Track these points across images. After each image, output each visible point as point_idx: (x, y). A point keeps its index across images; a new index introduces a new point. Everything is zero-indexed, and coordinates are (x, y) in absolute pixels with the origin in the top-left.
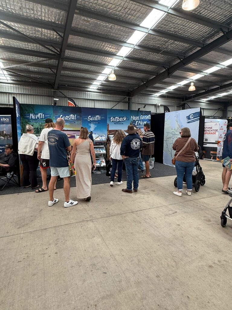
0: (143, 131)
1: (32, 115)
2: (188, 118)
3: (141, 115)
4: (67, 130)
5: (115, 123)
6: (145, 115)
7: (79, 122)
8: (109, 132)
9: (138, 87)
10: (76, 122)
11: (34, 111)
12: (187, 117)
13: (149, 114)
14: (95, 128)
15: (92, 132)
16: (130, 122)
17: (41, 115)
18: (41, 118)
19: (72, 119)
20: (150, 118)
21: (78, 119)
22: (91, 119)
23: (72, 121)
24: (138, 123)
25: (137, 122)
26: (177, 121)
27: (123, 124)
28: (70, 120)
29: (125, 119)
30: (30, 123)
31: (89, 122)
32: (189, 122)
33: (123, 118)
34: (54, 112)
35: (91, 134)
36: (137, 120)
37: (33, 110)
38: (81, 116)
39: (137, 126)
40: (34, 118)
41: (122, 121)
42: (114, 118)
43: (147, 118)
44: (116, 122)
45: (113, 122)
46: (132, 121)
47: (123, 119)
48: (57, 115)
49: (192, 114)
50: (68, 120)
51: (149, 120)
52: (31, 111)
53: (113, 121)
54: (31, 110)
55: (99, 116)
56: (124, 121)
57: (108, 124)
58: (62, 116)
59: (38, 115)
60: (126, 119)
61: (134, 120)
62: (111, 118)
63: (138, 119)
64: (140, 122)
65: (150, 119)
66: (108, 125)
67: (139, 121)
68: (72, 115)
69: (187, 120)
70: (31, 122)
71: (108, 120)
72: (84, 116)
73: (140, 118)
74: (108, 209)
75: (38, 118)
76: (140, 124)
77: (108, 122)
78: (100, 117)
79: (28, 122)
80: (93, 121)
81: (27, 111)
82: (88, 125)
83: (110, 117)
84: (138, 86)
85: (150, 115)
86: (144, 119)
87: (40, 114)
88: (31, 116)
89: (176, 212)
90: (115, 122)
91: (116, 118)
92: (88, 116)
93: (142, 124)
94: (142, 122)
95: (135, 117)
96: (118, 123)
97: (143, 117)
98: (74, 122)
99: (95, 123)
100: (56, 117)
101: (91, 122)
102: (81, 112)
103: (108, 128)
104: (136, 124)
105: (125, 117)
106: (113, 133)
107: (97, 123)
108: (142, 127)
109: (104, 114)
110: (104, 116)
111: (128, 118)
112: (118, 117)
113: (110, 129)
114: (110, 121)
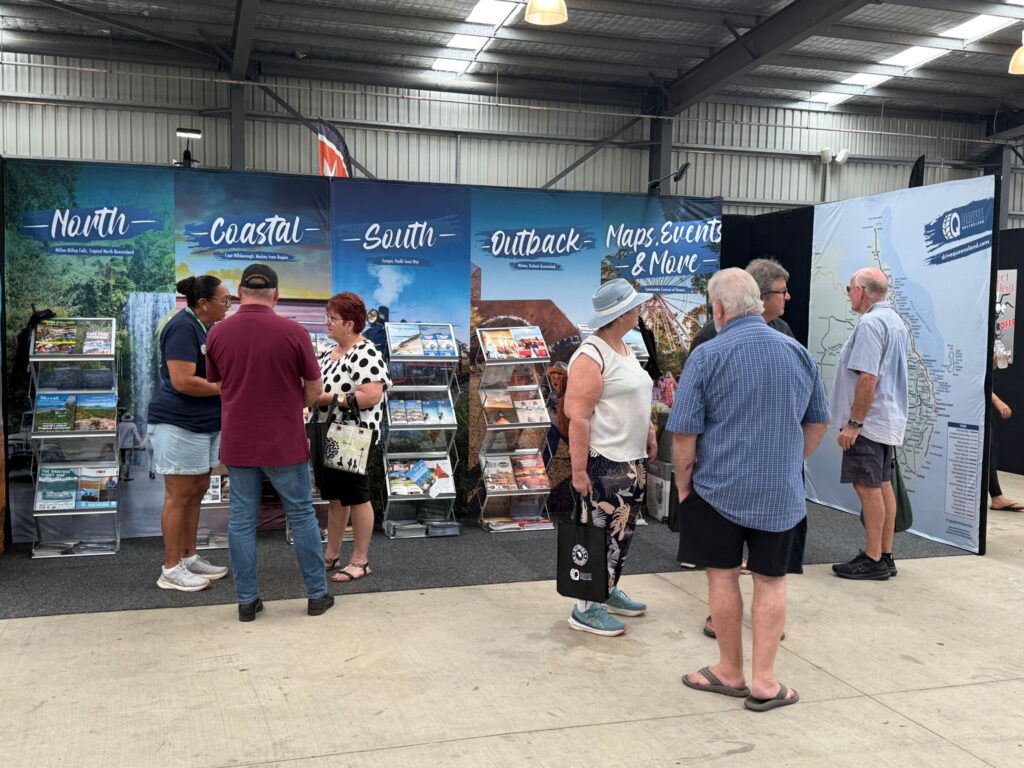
0: (674, 311)
1: (63, 215)
2: (935, 233)
3: (663, 219)
5: (515, 266)
6: (685, 219)
7: (318, 254)
8: (480, 312)
9: (707, 60)
10: (297, 257)
11: (72, 197)
12: (928, 227)
13: (711, 216)
14: (405, 288)
15: (384, 310)
16: (597, 258)
17: (108, 216)
18: (110, 231)
19: (278, 240)
20: (715, 236)
21: (307, 242)
22: (384, 242)
23: (277, 249)
24: (645, 264)
25: (643, 255)
26: (876, 253)
27: (558, 267)
28: (266, 243)
29: (571, 243)
30: (54, 257)
31: (368, 260)
32: (937, 260)
33: (563, 236)
34: (179, 203)
35: (379, 320)
36: (641, 248)
37: (71, 191)
38: (325, 225)
39: (642, 282)
40: (72, 235)
41: (556, 254)
42: (511, 234)
43: (697, 239)
44: (518, 256)
45: (503, 259)
46: (614, 252)
47: (564, 243)
48: (194, 215)
49: (956, 215)
50: (257, 245)
51: (712, 246)
52: (59, 199)
53: (502, 255)
54: (60, 190)
55: (424, 226)
56: (565, 253)
57: (473, 270)
58: (220, 221)
59: (96, 218)
60: (577, 244)
61: (626, 249)
62: (495, 239)
63: (646, 240)
64: (660, 256)
65: (718, 240)
66: (477, 276)
67: (654, 255)
68: (277, 219)
69: (923, 249)
70: (53, 251)
71: (476, 246)
72: (342, 227)
73: (656, 235)
74: (384, 715)
75: (93, 232)
76: (657, 267)
77: (477, 258)
78: (431, 230)
79: (43, 256)
80: (393, 255)
81: (36, 194)
82: (367, 273)
84: (707, 54)
85: (714, 222)
86: (682, 241)
87: (105, 211)
88: (59, 225)
89: (747, 749)
90: (515, 261)
91: (518, 234)
92: (366, 224)
93: (669, 272)
94: (672, 259)
95: (628, 231)
96: (534, 266)
97: (677, 228)
98: (286, 258)
99: (401, 261)
100: (190, 228)
101: (381, 255)
102: (329, 206)
103: (478, 287)
104: (638, 269)
105: (572, 231)
106: (502, 317)
107: (412, 264)
108: (672, 287)
109: (452, 216)
110: (456, 224)
111: (589, 236)
112: (533, 231)
113: (488, 294)
114: (487, 253)
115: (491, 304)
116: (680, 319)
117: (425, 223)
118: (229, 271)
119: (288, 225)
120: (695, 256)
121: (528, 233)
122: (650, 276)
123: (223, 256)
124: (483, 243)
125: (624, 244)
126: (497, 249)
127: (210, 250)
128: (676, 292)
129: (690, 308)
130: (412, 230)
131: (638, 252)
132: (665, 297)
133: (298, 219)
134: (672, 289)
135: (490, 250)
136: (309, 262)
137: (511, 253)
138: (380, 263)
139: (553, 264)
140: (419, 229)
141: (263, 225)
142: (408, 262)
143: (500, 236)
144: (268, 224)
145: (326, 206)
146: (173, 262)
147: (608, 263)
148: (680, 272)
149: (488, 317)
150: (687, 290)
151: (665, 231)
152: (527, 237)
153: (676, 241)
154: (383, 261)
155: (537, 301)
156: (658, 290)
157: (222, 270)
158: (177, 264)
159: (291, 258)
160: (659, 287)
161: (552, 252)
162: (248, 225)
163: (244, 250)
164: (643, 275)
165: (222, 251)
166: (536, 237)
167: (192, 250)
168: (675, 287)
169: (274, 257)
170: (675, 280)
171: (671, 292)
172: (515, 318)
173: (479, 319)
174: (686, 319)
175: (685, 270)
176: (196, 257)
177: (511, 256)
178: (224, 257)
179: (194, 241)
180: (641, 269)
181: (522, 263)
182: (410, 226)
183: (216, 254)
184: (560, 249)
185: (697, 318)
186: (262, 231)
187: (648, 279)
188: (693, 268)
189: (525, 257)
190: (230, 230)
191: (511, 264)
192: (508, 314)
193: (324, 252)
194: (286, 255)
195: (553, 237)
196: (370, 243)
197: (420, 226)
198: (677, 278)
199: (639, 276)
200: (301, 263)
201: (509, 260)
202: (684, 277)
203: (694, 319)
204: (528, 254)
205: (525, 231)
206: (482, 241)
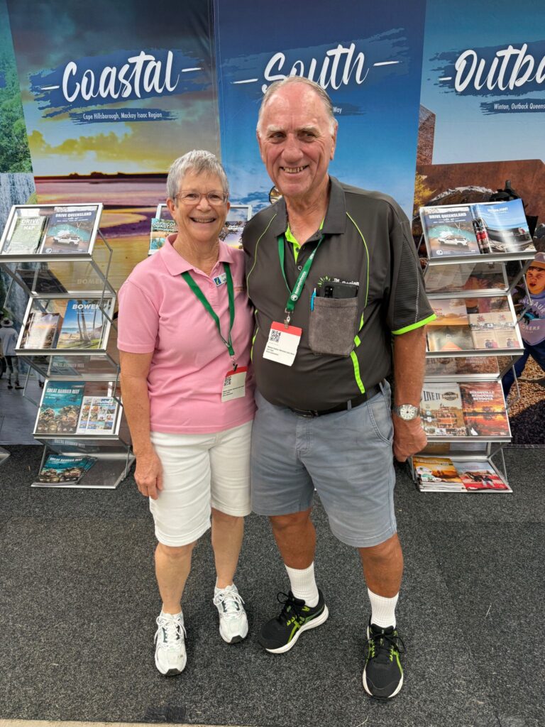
4: (121, 177)
5: (490, 108)
7: (203, 108)
8: (430, 183)
10: (174, 112)
19: (148, 89)
21: (186, 89)
23: (147, 103)
28: (133, 96)
38: (208, 62)
42: (488, 55)
44: (496, 91)
45: (470, 97)
48: (38, 61)
50: (121, 99)
53: (470, 90)
55: (351, 51)
57: (423, 117)
58: (72, 67)
62: (460, 65)
66: (428, 127)
68: (143, 57)
71: (430, 79)
72: (232, 62)
77: (430, 98)
78: (361, 56)
83: (444, 56)
90: (489, 99)
91: (499, 54)
92: (263, 55)
96: (520, 106)
98: (160, 115)
100: (37, 82)
102: (212, 31)
103: (429, 145)
106: (462, 189)
109: (394, 31)
110: (399, 44)
112: (525, 47)
113: (441, 156)
114: (446, 89)
115: (447, 170)
117: (353, 46)
118: (91, 139)
119: (159, 65)
121: (516, 52)
123: (80, 119)
124: (441, 73)
126: (462, 82)
127: (65, 110)
130: (332, 58)
133: (170, 55)
135: (452, 84)
136: (190, 119)
137: (485, 86)
140: (344, 56)
141: (126, 68)
143: (469, 59)
144: (133, 65)
145: (207, 30)
146: (23, 131)
149: (441, 190)
152: (514, 58)
155: (518, 162)
157: (82, 138)
158: (29, 133)
159: (166, 115)
162: (107, 70)
163: (106, 107)
165: (78, 111)
166: (530, 58)
167: (43, 113)
169: (144, 116)
172: (481, 190)
173: (427, 193)
176: (49, 120)
177: (484, 91)
178: (82, 120)
179: (44, 99)
181: (501, 102)
182: (330, 53)
183: (73, 115)
186: (126, 77)
189: (508, 91)
190: (85, 80)
191: (483, 105)
192: (472, 184)
193: (208, 103)
194: (159, 111)
197: (345, 50)
200: (179, 122)
201: (480, 99)
204: (511, 87)
205: (511, 47)
206: (440, 69)
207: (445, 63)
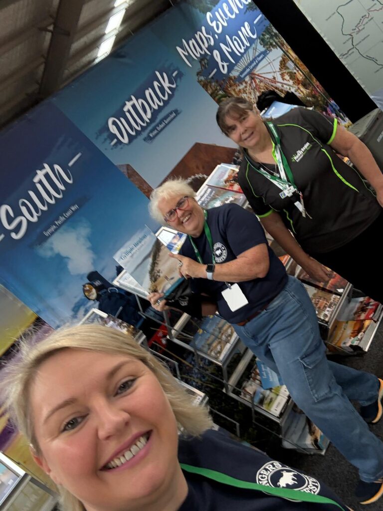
0: (270, 76)
3: (201, 15)
5: (149, 139)
14: (90, 239)
15: (93, 276)
16: (192, 81)
22: (28, 217)
24: (224, 58)
25: (216, 53)
27: (177, 112)
29: (166, 85)
33: (156, 84)
35: (98, 289)
36: (210, 49)
39: (235, 74)
41: (166, 103)
42: (120, 114)
43: (236, 10)
44: (143, 128)
45: (135, 141)
46: (198, 67)
47: (162, 89)
51: (250, 7)
53: (131, 138)
56: (170, 96)
57: (124, 170)
60: (171, 82)
61: (203, 57)
62: (113, 129)
63: (208, 39)
64: (227, 44)
66: (132, 173)
67: (223, 46)
71: (106, 148)
73: (210, 30)
76: (232, 54)
77: (118, 159)
78: (57, 167)
82: (43, 259)
86: (229, 21)
90: (145, 134)
91: (125, 109)
93: (242, 51)
94: (235, 40)
95: (191, 42)
96: (161, 126)
97: (217, 14)
99: (62, 219)
101: (38, 230)
103: (142, 182)
104: (223, 66)
105: (158, 73)
107: (74, 212)
108: (254, 60)
110: (71, 144)
111: (172, 68)
112: (133, 97)
114: (119, 146)
116: (279, 79)
117: (46, 166)
120: (246, 24)
121: (131, 103)
122: (236, 65)
124: (108, 141)
125: (199, 55)
126: (123, 136)
128: (259, 62)
129: (277, 65)
130: (40, 182)
131: (212, 53)
132: (256, 71)
134: (255, 61)
135: (119, 142)
137: (136, 130)
138: (46, 238)
139: (171, 113)
140: (47, 176)
142: (68, 214)
143: (114, 123)
147: (202, 78)
148: (248, 45)
150: (264, 54)
151: (212, 22)
152: (134, 106)
153: (225, 24)
154: (47, 234)
155: (189, 153)
156: (248, 70)
160: (247, 67)
161: (161, 104)
164: (231, 67)
166: (140, 101)
168: (256, 58)
170: (251, 54)
171: (257, 65)
174: (282, 75)
175: (250, 40)
177: (138, 132)
180: (225, 64)
181: (151, 131)
182: (36, 180)
184: (164, 96)
185: (288, 68)
187: (236, 68)
188: (253, 34)
189: (148, 124)
191: (145, 139)
195: (150, 90)
196: (17, 230)
197: (44, 171)
198: (251, 51)
199: (230, 70)
201: (141, 138)
202: (254, 46)
203: (287, 71)
204: (148, 121)
205: (127, 103)
206: (105, 140)
207: (105, 135)
